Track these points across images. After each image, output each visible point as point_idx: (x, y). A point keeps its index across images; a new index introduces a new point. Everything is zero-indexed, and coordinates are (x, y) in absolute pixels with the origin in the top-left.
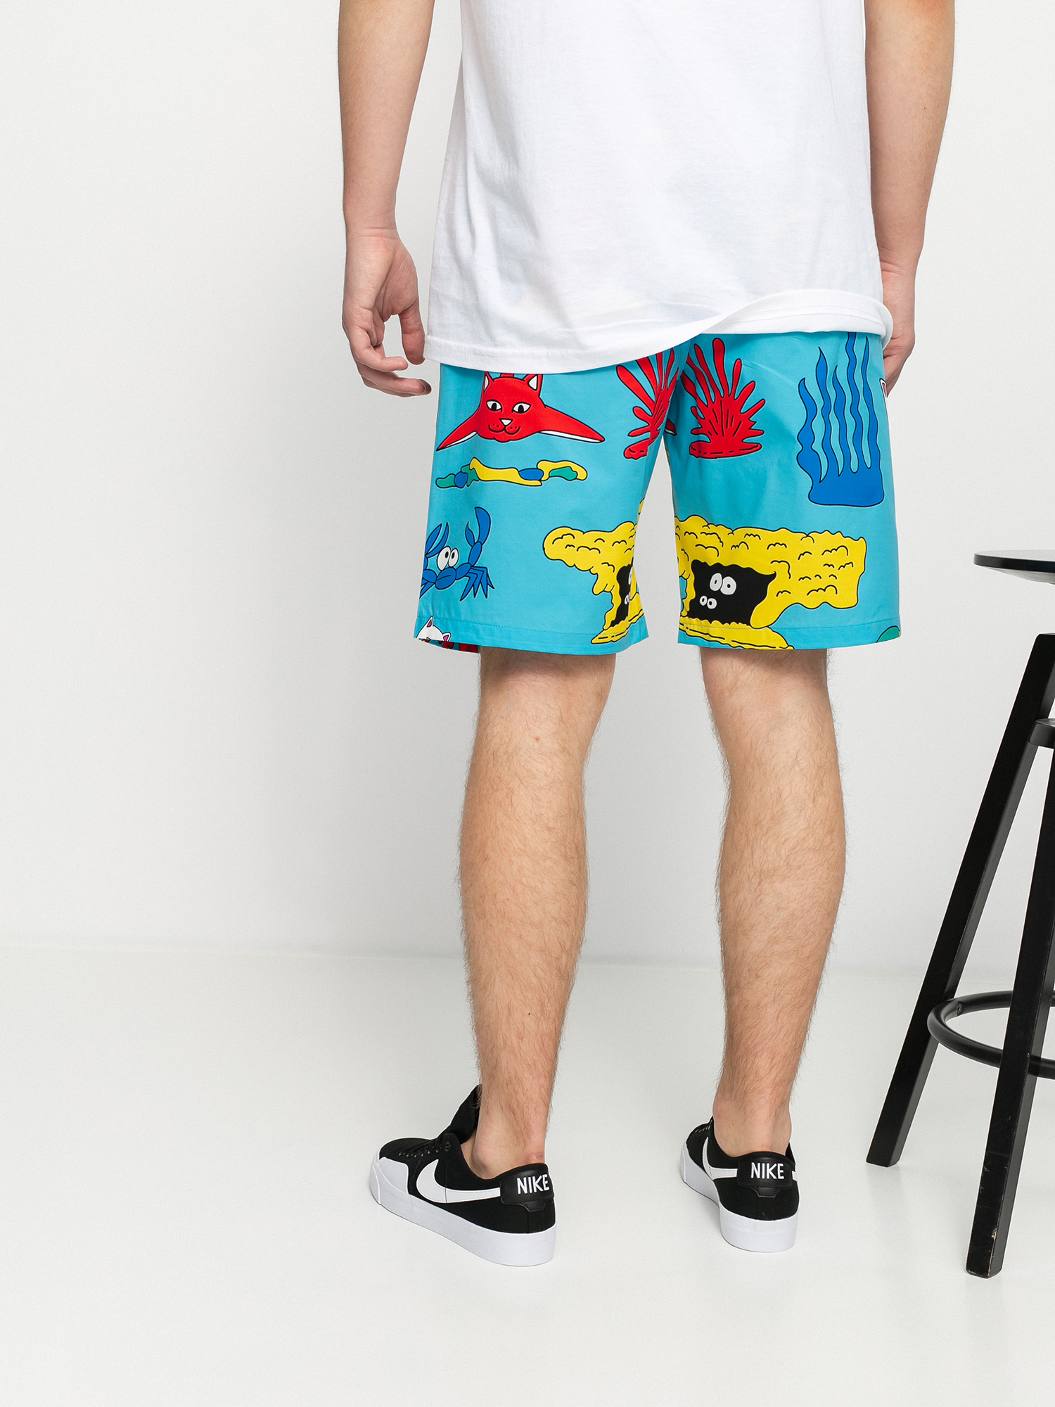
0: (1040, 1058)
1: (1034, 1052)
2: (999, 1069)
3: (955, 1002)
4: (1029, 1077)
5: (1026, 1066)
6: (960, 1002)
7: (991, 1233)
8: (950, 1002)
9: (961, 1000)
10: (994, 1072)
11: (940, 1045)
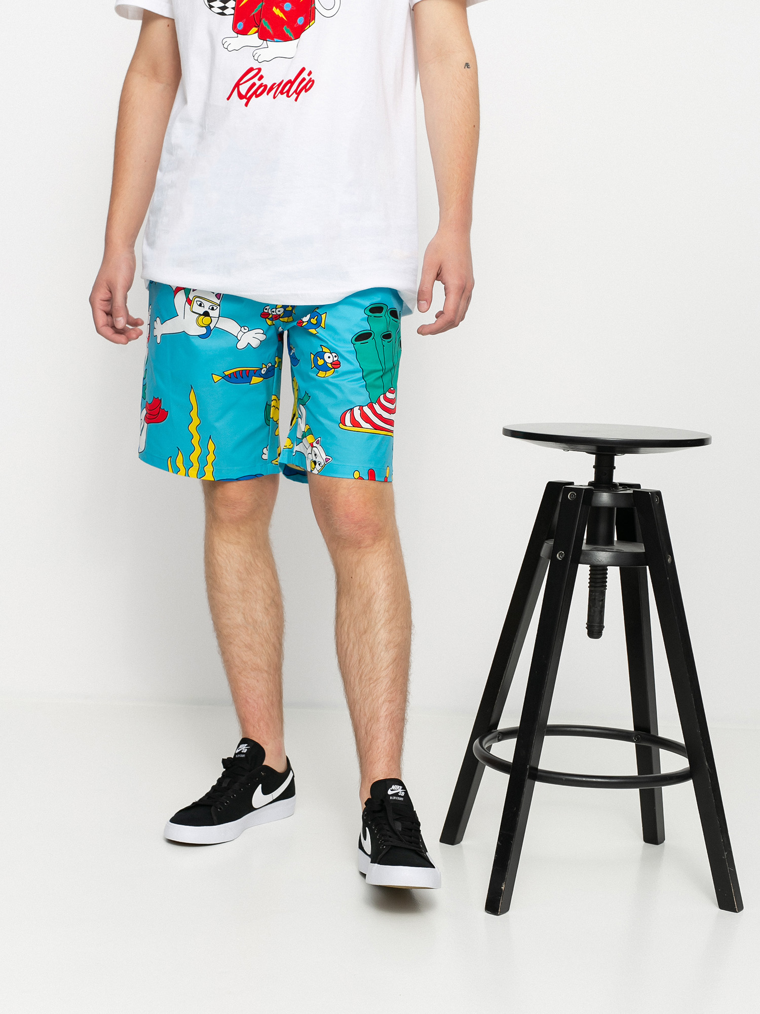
0: (537, 769)
1: (532, 763)
2: (509, 776)
3: (497, 733)
4: (528, 782)
5: (526, 773)
6: (500, 732)
7: (501, 886)
8: (493, 732)
9: (501, 731)
10: (506, 777)
11: (487, 767)
